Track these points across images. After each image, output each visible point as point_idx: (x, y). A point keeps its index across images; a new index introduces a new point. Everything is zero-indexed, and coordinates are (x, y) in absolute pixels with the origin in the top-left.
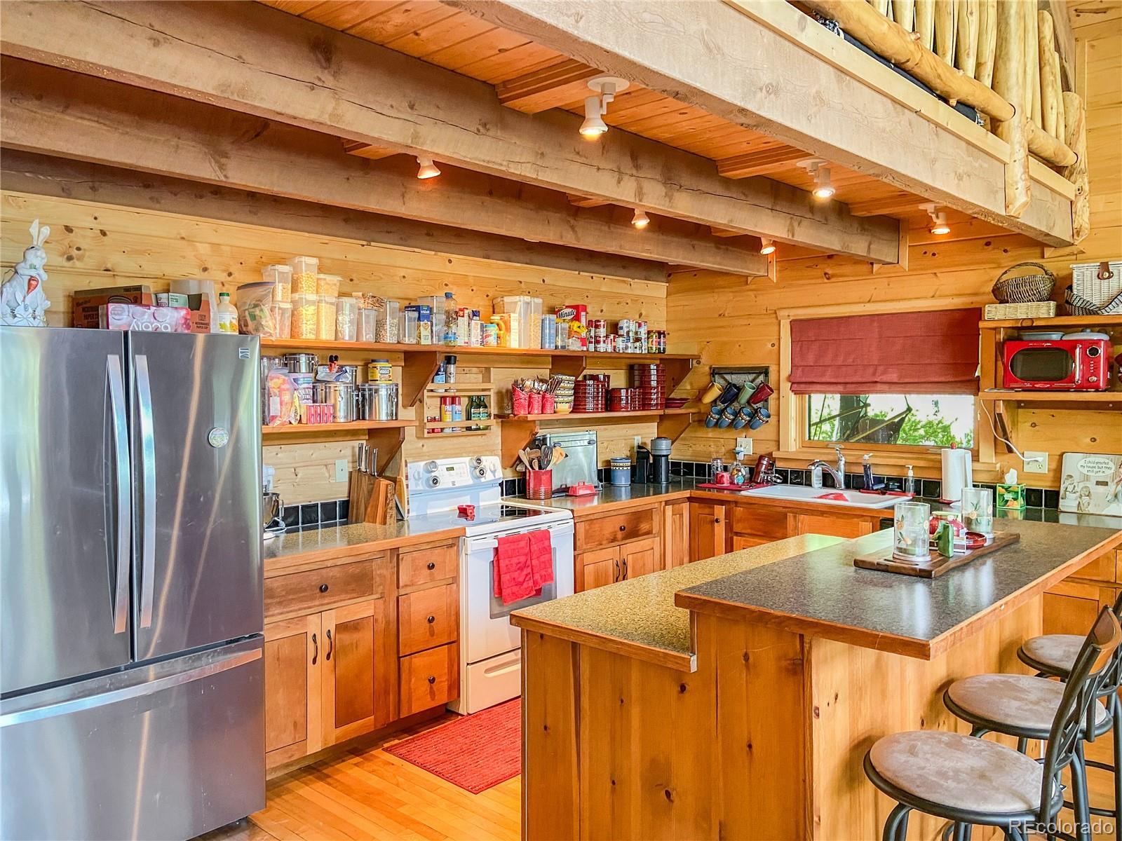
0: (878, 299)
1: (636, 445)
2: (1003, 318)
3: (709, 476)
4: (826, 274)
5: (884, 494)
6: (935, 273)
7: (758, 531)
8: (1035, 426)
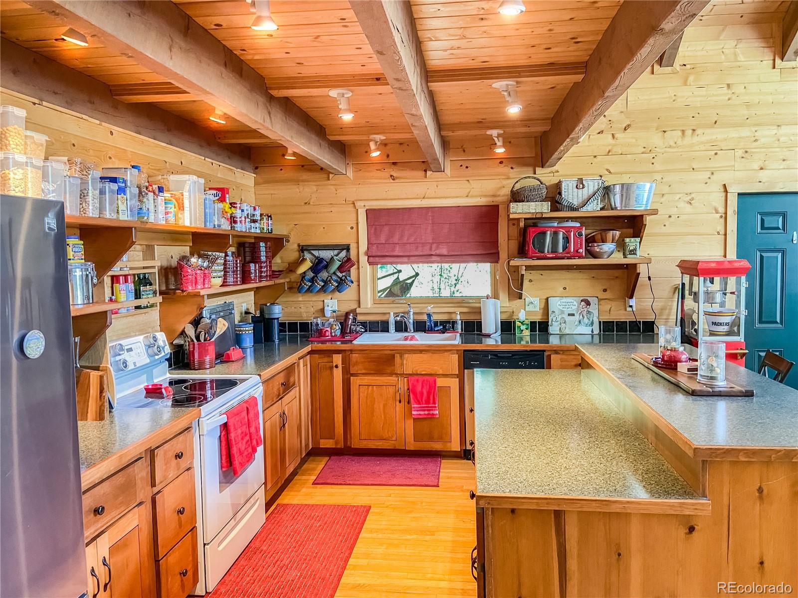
0: (430, 196)
1: (243, 311)
2: (521, 212)
3: (311, 332)
4: (391, 176)
5: (444, 333)
6: (468, 180)
7: (372, 370)
8: (532, 281)
